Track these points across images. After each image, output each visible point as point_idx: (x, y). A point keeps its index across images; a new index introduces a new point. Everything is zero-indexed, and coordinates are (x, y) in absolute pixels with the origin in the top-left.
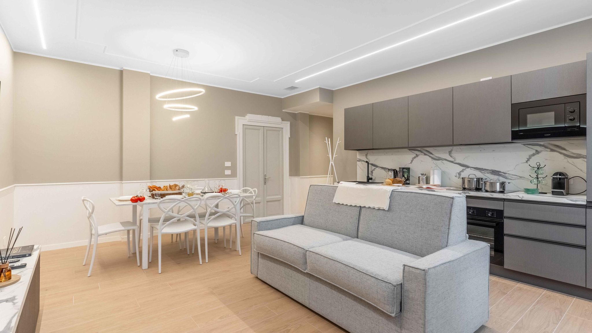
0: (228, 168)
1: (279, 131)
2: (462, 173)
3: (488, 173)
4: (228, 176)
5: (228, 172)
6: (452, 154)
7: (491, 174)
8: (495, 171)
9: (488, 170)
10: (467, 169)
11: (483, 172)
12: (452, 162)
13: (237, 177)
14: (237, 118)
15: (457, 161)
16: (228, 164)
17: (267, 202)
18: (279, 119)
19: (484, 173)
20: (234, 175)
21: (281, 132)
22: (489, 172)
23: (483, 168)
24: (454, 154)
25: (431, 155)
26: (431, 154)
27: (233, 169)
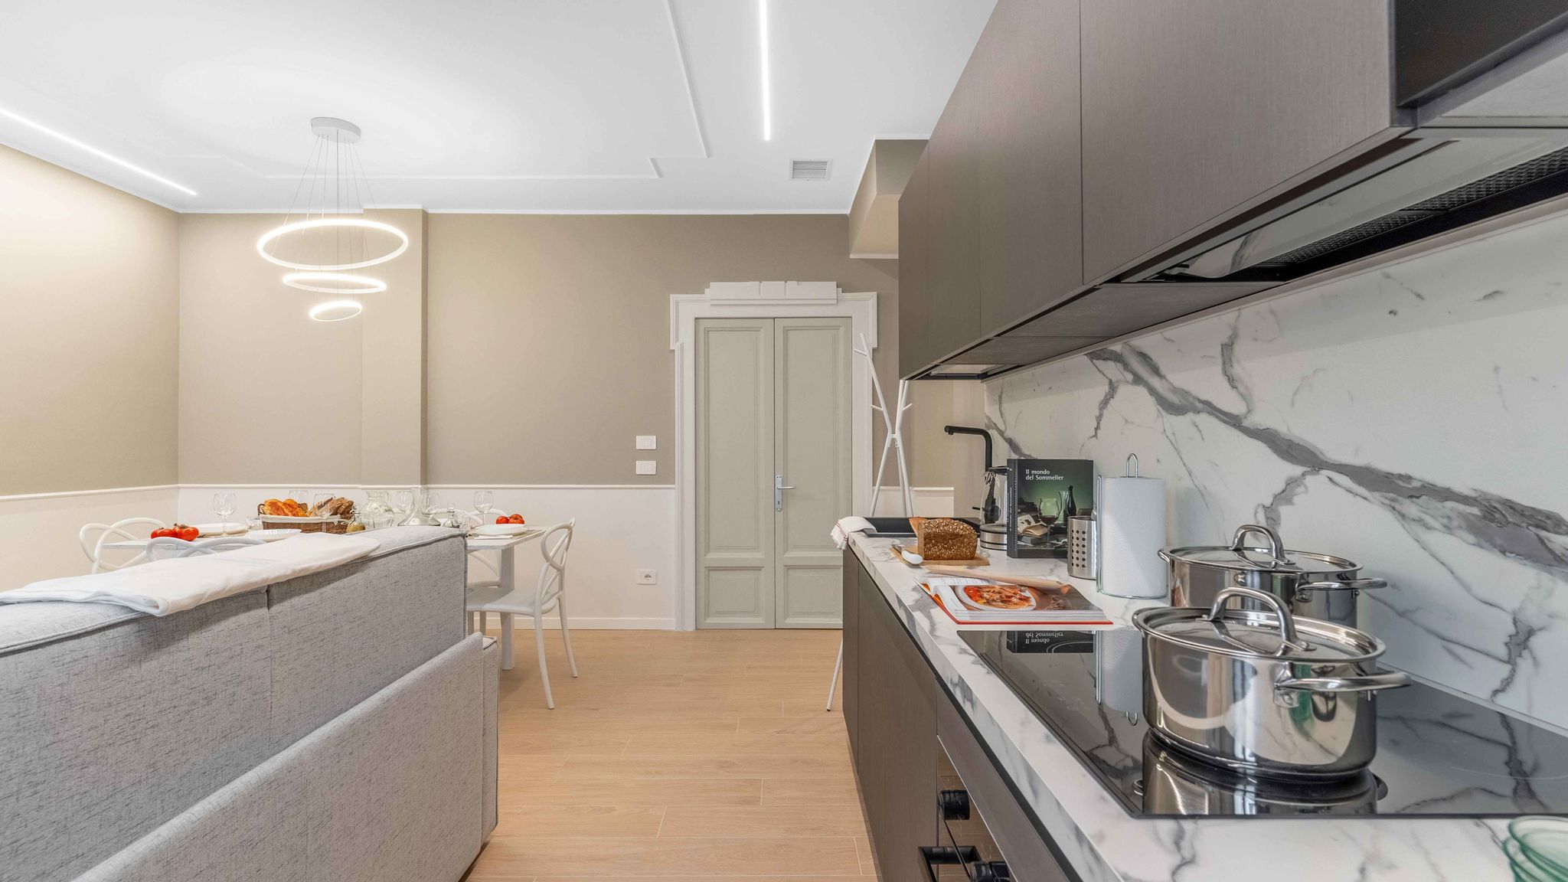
0: (646, 454)
1: (837, 328)
2: (1284, 510)
3: (1448, 529)
4: (645, 479)
5: (646, 467)
6: (1235, 365)
7: (1471, 539)
8: (1510, 505)
9: (1445, 494)
10: (1310, 480)
11: (1411, 508)
12: (1233, 421)
13: (674, 483)
14: (673, 297)
15: (1260, 419)
16: (646, 442)
17: (788, 568)
18: (828, 289)
19: (1420, 521)
20: (664, 475)
21: (842, 329)
22: (1461, 514)
23: (1409, 478)
24: (1246, 366)
25: (1155, 382)
26: (1156, 371)
27: (664, 455)
